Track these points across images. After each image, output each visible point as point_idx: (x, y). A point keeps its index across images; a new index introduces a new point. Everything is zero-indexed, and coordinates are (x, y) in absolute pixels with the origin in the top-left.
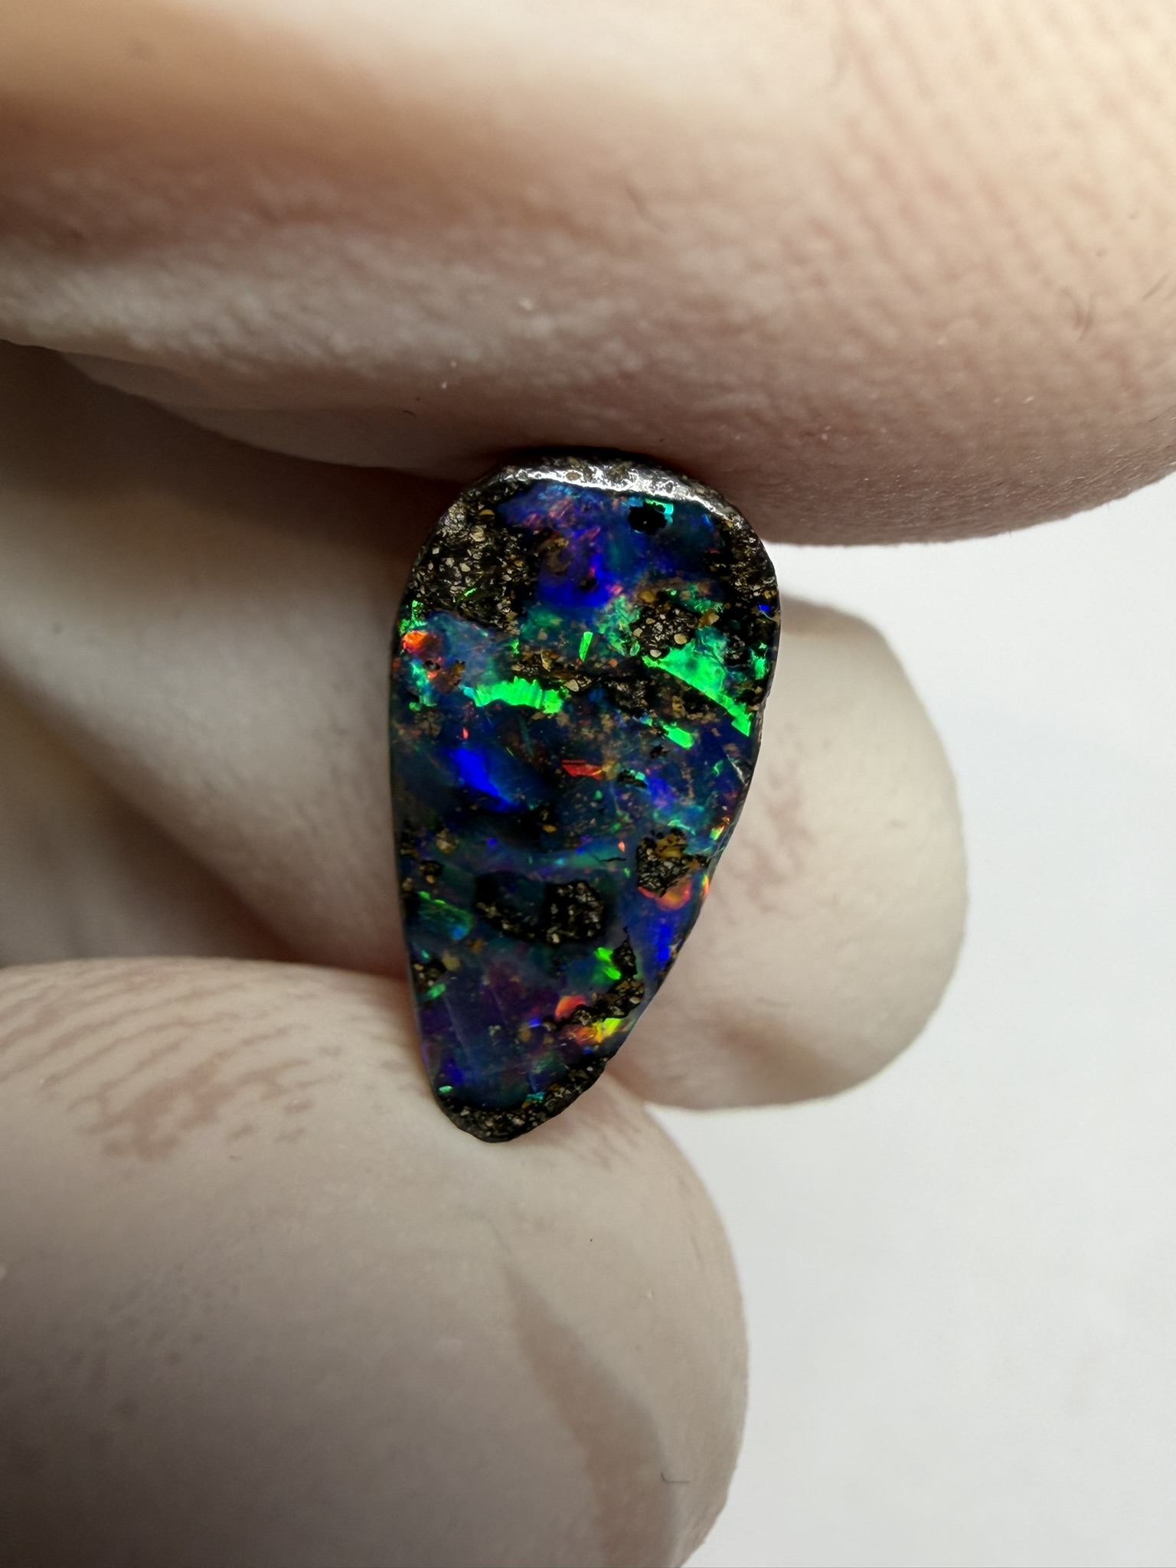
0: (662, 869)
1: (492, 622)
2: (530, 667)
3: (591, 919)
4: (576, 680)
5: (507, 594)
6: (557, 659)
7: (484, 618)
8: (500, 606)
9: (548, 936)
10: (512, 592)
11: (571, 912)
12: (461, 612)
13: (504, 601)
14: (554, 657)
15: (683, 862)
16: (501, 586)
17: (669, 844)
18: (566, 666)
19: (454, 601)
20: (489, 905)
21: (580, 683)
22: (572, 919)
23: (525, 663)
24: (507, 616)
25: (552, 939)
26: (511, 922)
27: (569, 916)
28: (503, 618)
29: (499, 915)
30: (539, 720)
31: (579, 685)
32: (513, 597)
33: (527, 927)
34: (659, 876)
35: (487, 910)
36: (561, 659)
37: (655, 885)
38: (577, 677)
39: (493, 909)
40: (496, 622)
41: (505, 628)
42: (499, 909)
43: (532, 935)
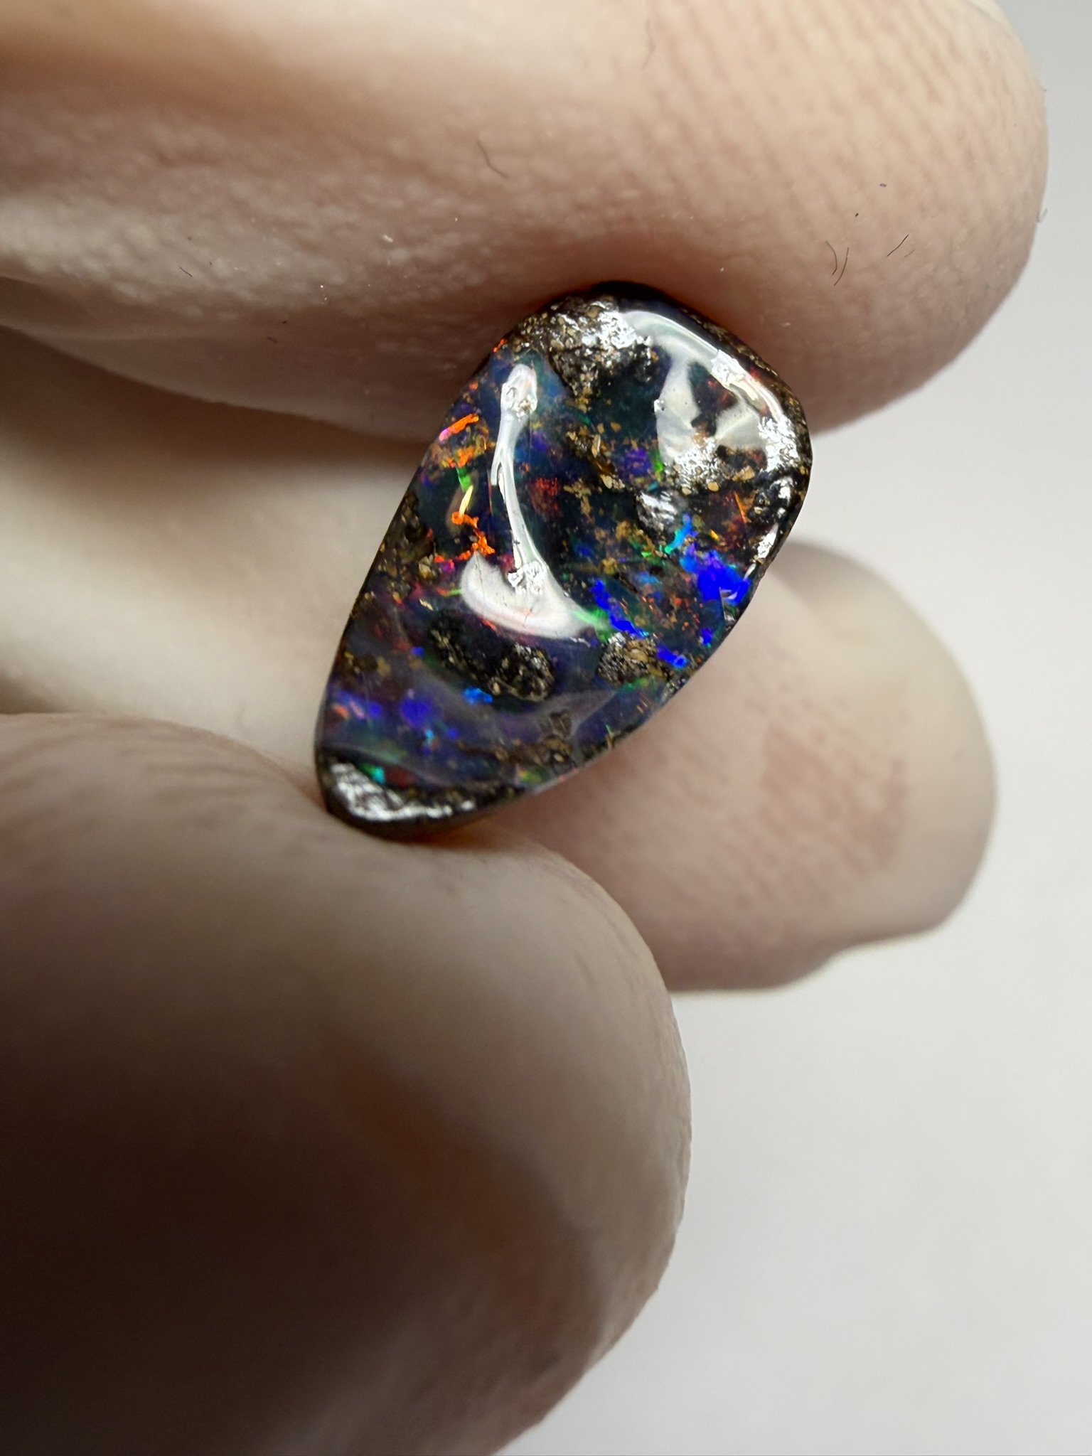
0: (625, 667)
1: (571, 384)
2: (582, 442)
3: (537, 683)
4: (613, 478)
5: (594, 369)
6: (606, 451)
7: (567, 378)
8: (582, 377)
9: (490, 682)
10: (597, 372)
11: (521, 672)
12: (551, 361)
13: (588, 375)
14: (604, 448)
15: (648, 666)
16: (592, 362)
17: (639, 648)
18: (609, 462)
19: (551, 349)
20: (443, 634)
21: (614, 481)
22: (519, 678)
23: (579, 437)
24: (585, 388)
25: (492, 686)
26: (459, 657)
27: (518, 673)
28: (581, 387)
29: (449, 647)
30: (568, 493)
31: (613, 484)
32: (596, 376)
33: (473, 669)
34: (619, 673)
35: (440, 639)
36: (608, 454)
37: (612, 677)
38: (614, 476)
39: (446, 641)
40: (574, 387)
41: (578, 397)
42: (451, 642)
43: (474, 676)
